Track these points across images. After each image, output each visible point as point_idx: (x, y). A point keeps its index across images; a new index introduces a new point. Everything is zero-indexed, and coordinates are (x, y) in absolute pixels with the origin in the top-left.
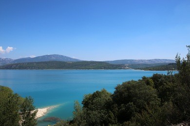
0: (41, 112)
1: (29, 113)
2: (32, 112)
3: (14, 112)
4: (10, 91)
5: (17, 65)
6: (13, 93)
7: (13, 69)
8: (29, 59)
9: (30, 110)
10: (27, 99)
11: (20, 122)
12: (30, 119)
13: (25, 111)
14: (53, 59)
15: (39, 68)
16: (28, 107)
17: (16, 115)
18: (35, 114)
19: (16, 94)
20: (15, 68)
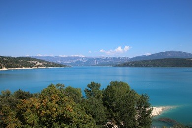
0: (156, 111)
1: (145, 109)
2: (148, 109)
3: (132, 107)
4: (128, 87)
5: (133, 62)
6: (131, 89)
7: (130, 66)
8: (145, 56)
9: (146, 107)
10: (143, 95)
11: (137, 117)
12: (146, 116)
13: (141, 107)
14: (170, 55)
15: (154, 66)
16: (143, 103)
17: (133, 109)
18: (150, 112)
19: (133, 90)
20: (131, 66)
